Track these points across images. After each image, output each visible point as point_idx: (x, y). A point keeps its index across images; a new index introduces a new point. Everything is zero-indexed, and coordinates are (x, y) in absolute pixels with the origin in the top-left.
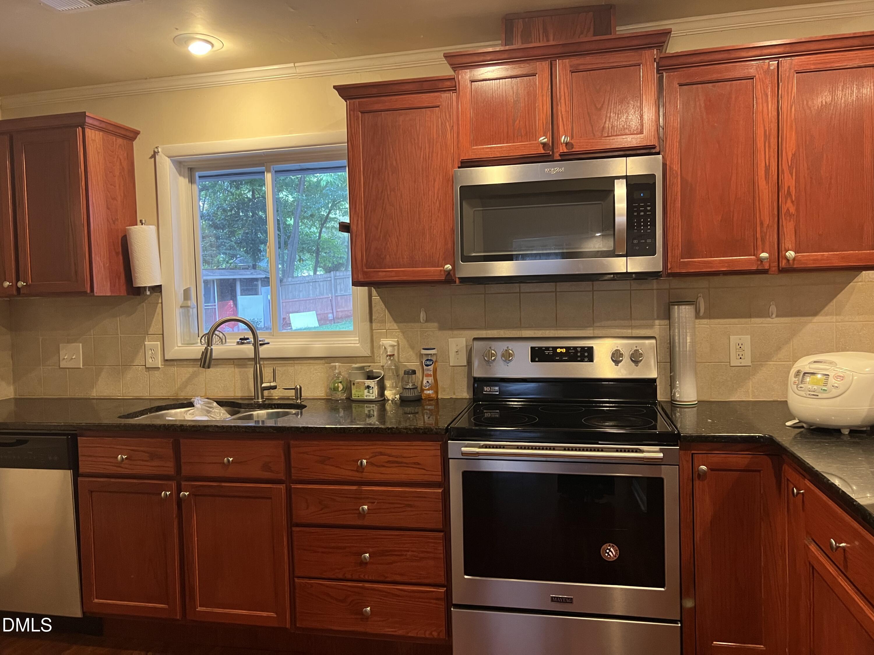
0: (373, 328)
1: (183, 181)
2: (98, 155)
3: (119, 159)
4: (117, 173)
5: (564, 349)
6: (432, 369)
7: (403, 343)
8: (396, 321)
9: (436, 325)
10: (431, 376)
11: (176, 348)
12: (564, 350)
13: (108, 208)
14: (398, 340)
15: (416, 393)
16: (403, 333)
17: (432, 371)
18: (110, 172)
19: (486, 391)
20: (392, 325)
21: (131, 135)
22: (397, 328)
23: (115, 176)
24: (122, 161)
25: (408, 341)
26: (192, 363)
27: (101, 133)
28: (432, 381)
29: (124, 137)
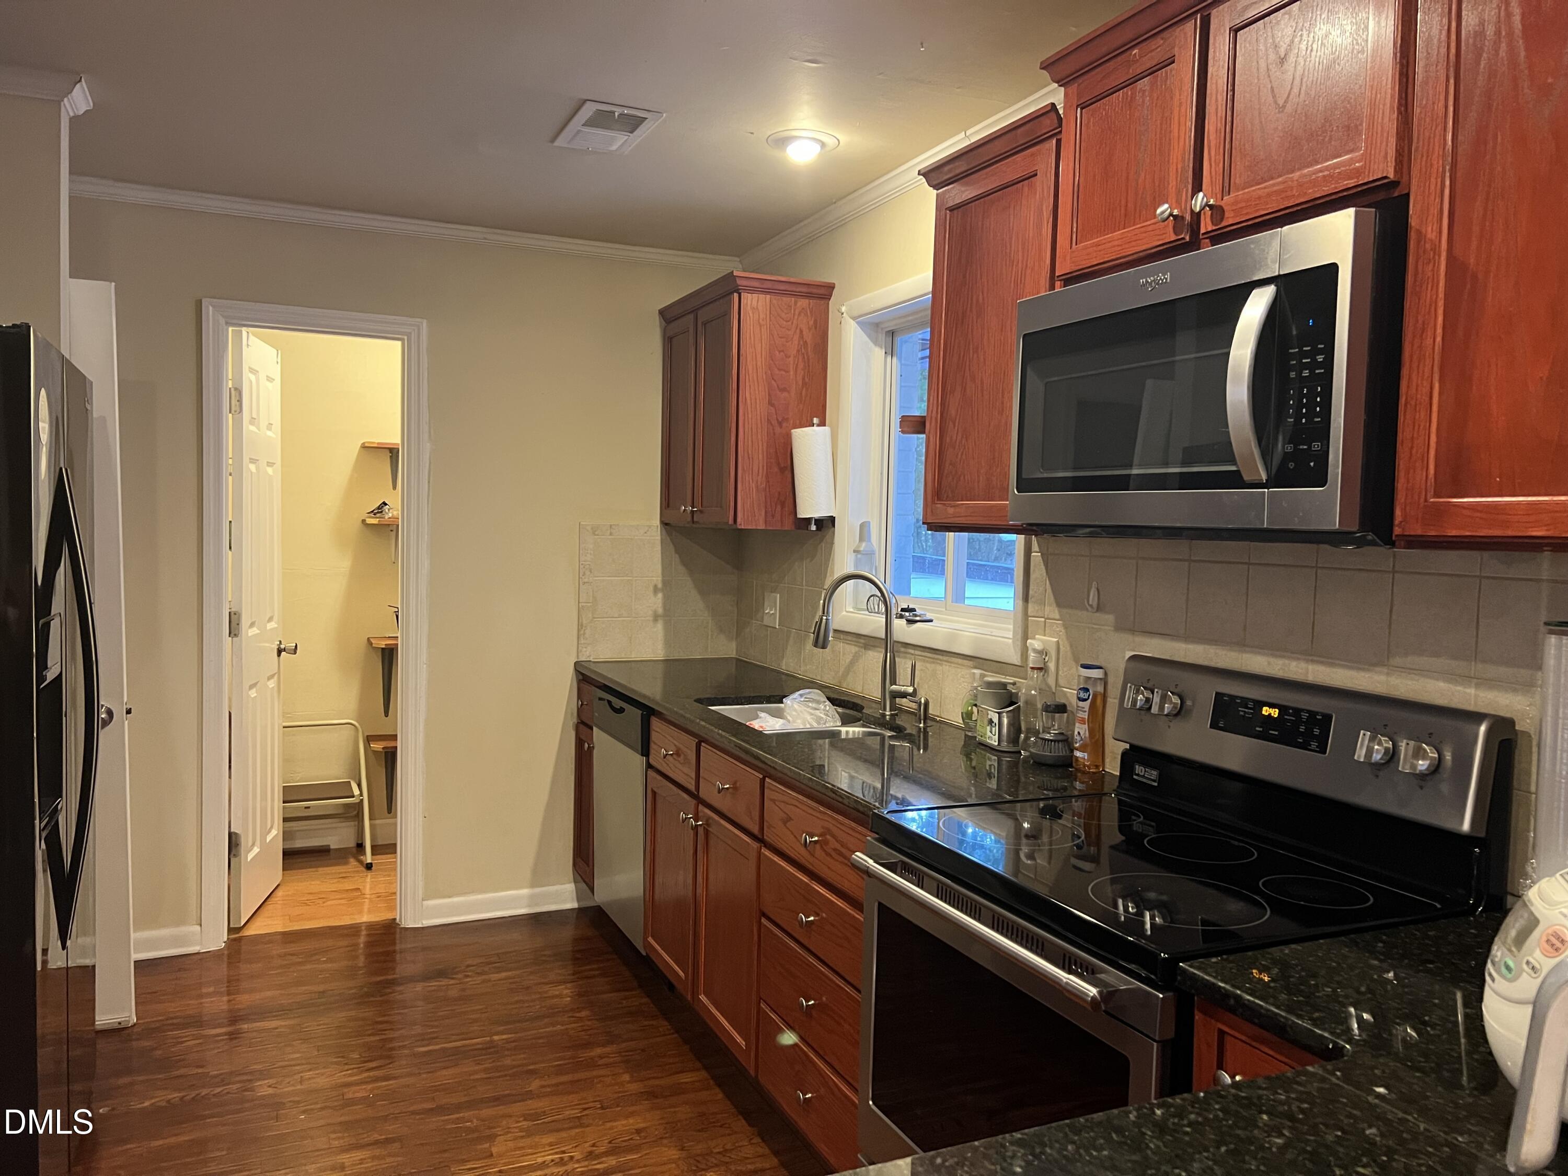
0: (1029, 614)
1: (879, 353)
2: (761, 329)
3: (798, 331)
4: (793, 352)
5: (1277, 711)
6: (1087, 709)
7: (1065, 648)
8: (1059, 605)
9: (1110, 618)
10: (1085, 724)
11: (844, 613)
12: (1275, 713)
13: (771, 404)
14: (1058, 641)
15: (1059, 751)
16: (1066, 628)
17: (1087, 714)
18: (780, 352)
19: (1138, 775)
20: (1052, 611)
21: (822, 291)
22: (1057, 617)
23: (788, 357)
24: (804, 333)
25: (1071, 646)
26: (854, 639)
27: (768, 296)
28: (1085, 734)
29: (809, 296)
